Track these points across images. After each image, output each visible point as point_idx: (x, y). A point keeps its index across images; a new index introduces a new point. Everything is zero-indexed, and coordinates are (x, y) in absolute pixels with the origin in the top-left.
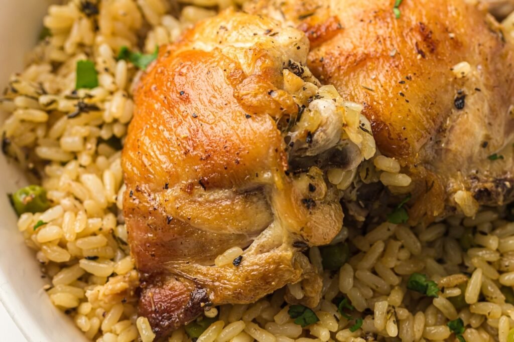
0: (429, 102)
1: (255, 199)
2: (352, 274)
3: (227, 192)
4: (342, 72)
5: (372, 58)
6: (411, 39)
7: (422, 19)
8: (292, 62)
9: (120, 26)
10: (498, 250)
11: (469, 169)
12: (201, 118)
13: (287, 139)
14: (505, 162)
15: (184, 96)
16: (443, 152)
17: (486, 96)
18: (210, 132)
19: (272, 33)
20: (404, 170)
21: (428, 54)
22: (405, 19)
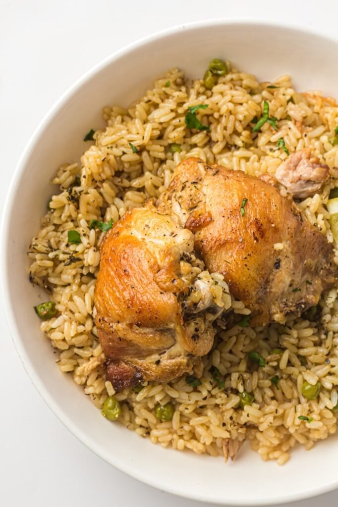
0: (261, 267)
1: (166, 334)
2: (219, 356)
3: (151, 330)
4: (213, 251)
5: (229, 242)
6: (251, 230)
7: (256, 216)
8: (185, 253)
9: (90, 208)
10: (297, 338)
11: (282, 299)
12: (136, 289)
13: (183, 305)
14: (302, 292)
15: (127, 273)
16: (268, 294)
17: (292, 259)
18: (141, 299)
19: (174, 235)
20: (247, 307)
21: (260, 239)
22: (247, 215)
